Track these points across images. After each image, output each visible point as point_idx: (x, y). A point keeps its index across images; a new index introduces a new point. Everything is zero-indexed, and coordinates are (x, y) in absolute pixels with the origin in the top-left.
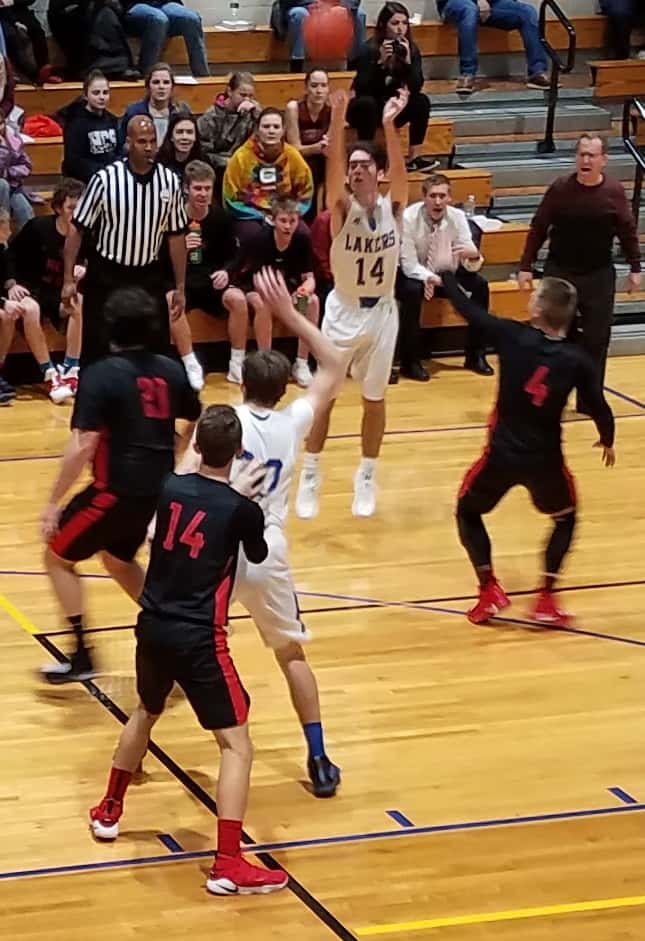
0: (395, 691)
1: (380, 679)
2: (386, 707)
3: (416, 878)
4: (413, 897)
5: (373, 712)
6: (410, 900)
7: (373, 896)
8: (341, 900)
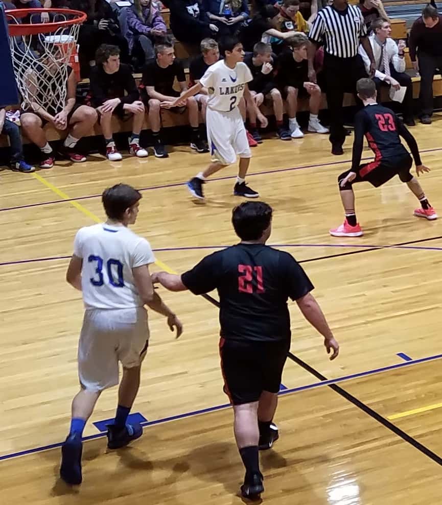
0: (393, 292)
1: (385, 286)
2: (389, 300)
3: (416, 386)
4: (416, 396)
5: (383, 304)
6: (415, 398)
7: (394, 399)
8: (378, 403)
